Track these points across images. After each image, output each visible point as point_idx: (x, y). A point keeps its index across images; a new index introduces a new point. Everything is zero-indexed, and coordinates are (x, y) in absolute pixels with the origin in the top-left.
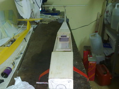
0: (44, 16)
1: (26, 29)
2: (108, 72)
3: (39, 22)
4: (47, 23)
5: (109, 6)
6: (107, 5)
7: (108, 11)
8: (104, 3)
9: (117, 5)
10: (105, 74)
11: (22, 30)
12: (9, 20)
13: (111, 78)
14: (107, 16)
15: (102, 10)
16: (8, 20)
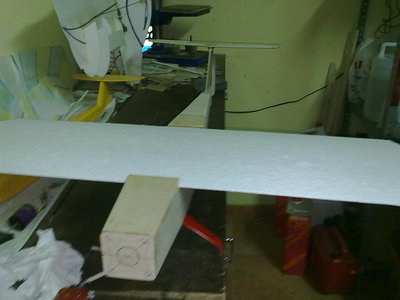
0: (157, 68)
1: (95, 105)
2: (345, 251)
3: (137, 85)
4: (162, 90)
5: (364, 46)
6: (358, 43)
7: (361, 62)
8: (350, 37)
9: (387, 47)
10: (334, 257)
11: (85, 106)
12: (48, 75)
13: (353, 272)
14: (357, 78)
15: (345, 59)
16: (45, 78)
